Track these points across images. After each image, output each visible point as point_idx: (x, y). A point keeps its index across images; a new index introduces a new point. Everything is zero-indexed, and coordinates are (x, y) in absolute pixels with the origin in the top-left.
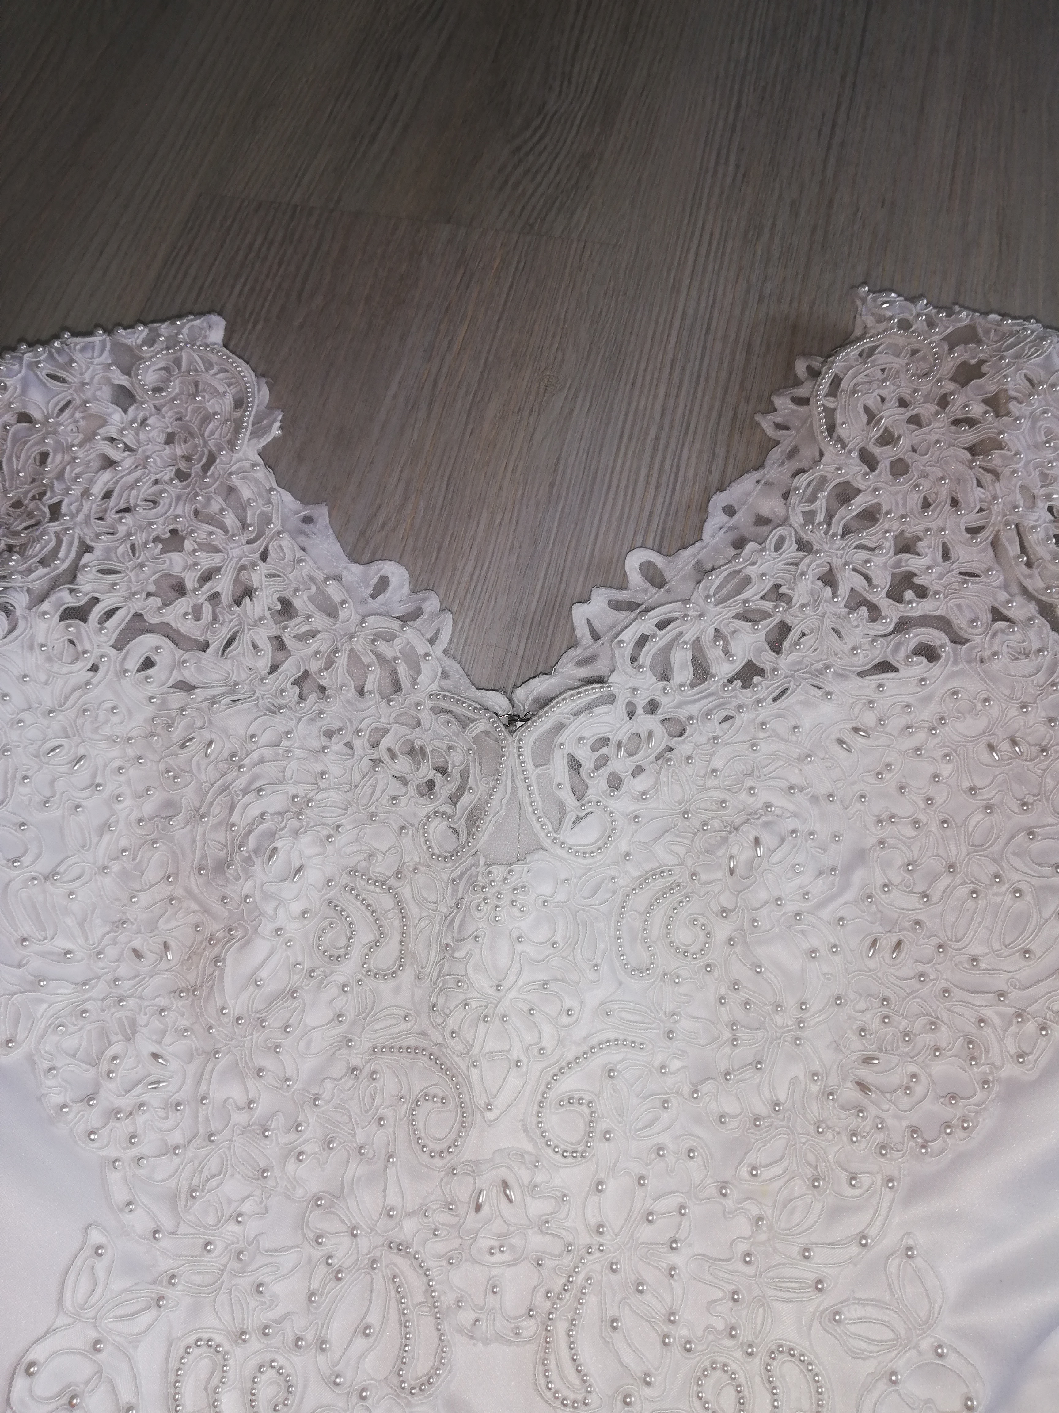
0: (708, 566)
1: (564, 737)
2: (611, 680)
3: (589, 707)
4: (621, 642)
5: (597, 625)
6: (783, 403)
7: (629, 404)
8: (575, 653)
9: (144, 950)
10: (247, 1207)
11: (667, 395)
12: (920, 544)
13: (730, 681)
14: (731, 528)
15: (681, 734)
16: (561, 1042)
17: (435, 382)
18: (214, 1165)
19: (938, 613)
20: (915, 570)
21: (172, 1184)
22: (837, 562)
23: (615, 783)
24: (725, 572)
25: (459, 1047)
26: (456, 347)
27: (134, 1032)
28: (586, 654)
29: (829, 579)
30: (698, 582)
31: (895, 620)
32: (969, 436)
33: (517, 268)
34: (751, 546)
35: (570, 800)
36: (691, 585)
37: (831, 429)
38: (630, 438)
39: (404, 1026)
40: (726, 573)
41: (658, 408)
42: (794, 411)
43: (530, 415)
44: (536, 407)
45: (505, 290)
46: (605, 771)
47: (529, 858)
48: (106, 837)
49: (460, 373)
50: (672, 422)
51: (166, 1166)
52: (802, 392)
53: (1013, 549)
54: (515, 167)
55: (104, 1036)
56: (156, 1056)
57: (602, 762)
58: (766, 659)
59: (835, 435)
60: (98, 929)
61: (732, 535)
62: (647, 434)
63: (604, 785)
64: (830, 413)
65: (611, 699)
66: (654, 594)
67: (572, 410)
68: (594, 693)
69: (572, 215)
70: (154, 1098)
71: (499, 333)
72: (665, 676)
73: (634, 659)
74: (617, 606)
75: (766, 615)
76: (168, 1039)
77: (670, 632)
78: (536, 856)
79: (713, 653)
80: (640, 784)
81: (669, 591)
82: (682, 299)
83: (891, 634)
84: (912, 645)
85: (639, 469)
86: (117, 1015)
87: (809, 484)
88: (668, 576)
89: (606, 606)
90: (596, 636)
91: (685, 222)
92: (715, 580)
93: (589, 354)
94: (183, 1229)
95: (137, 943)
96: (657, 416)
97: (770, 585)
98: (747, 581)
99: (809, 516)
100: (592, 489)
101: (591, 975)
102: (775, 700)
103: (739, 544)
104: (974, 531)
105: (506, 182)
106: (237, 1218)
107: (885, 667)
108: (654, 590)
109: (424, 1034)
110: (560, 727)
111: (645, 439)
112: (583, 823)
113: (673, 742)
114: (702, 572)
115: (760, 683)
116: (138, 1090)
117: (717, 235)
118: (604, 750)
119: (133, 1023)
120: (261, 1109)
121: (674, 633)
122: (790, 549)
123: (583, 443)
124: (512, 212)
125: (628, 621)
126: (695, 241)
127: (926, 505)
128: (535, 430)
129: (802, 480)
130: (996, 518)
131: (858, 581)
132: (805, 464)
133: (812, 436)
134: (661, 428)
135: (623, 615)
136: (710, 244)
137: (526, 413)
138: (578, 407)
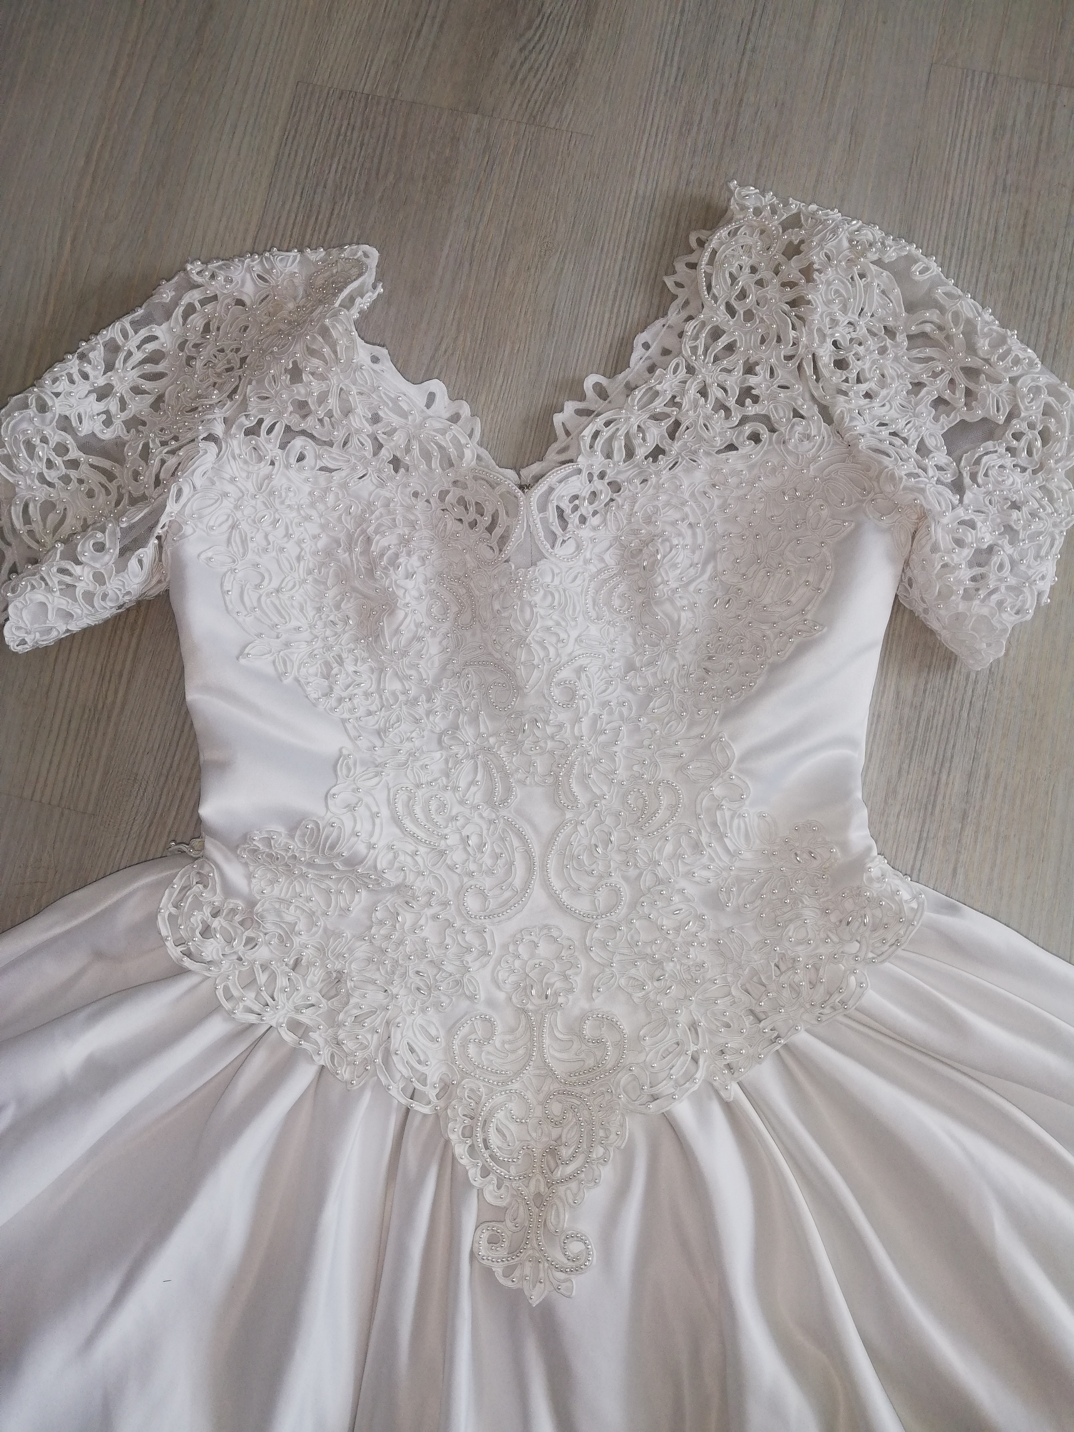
0: (633, 386)
1: (554, 496)
2: (579, 460)
3: (566, 477)
4: (584, 436)
5: (569, 427)
6: (680, 266)
7: (599, 265)
8: (555, 446)
9: (337, 620)
10: (414, 735)
11: (623, 259)
12: (757, 368)
13: (646, 458)
14: (649, 358)
15: (618, 491)
16: (558, 655)
17: (473, 246)
18: (394, 718)
19: (763, 412)
20: (752, 385)
21: (376, 727)
22: (709, 381)
23: (583, 520)
24: (644, 388)
25: (510, 660)
26: (486, 219)
27: (343, 662)
28: (563, 445)
29: (703, 392)
30: (628, 396)
31: (739, 417)
32: (790, 294)
33: (525, 154)
34: (658, 372)
35: (558, 531)
36: (623, 397)
37: (709, 288)
38: (599, 290)
39: (479, 651)
40: (644, 390)
41: (617, 268)
42: (687, 272)
43: (535, 272)
44: (539, 266)
45: (518, 172)
46: (578, 514)
47: (538, 563)
48: (302, 563)
49: (489, 240)
50: (626, 278)
51: (371, 720)
52: (692, 258)
53: (809, 370)
54: (522, 64)
55: (328, 665)
56: (356, 672)
57: (576, 508)
58: (666, 444)
59: (711, 293)
60: (311, 613)
61: (648, 363)
62: (610, 287)
63: (577, 521)
64: (708, 276)
65: (579, 471)
66: (600, 404)
67: (562, 269)
68: (569, 468)
69: (563, 107)
70: (359, 691)
71: (514, 208)
72: (609, 456)
73: (591, 447)
74: (579, 412)
75: (667, 416)
76: (359, 664)
77: (612, 427)
78: (542, 562)
79: (637, 441)
80: (595, 521)
81: (610, 402)
82: (636, 182)
83: (737, 426)
84: (747, 433)
85: (604, 313)
86: (332, 655)
87: (695, 327)
88: (609, 391)
89: (573, 413)
90: (568, 433)
91: (640, 118)
92: (638, 393)
93: (574, 225)
94: (386, 745)
95: (332, 618)
96: (617, 272)
97: (670, 397)
98: (657, 394)
99: (694, 349)
100: (575, 327)
101: (573, 623)
102: (670, 469)
103: (651, 369)
104: (789, 358)
105: (516, 78)
106: (410, 739)
107: (732, 447)
108: (601, 401)
109: (490, 654)
110: (551, 490)
111: (609, 290)
112: (567, 542)
113: (615, 496)
114: (630, 388)
115: (662, 459)
116: (351, 688)
117: (662, 129)
118: (577, 502)
119: (340, 657)
120: (412, 693)
121: (615, 428)
122: (682, 372)
123: (569, 294)
124: (520, 105)
125: (586, 423)
126: (647, 135)
127: (763, 341)
128: (539, 284)
129: (692, 324)
130: (801, 350)
131: (720, 394)
132: (692, 313)
133: (697, 293)
134: (619, 283)
135: (584, 419)
136: (656, 136)
137: (533, 270)
138: (566, 267)
